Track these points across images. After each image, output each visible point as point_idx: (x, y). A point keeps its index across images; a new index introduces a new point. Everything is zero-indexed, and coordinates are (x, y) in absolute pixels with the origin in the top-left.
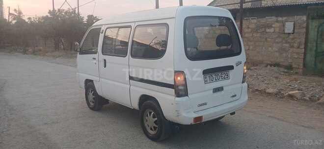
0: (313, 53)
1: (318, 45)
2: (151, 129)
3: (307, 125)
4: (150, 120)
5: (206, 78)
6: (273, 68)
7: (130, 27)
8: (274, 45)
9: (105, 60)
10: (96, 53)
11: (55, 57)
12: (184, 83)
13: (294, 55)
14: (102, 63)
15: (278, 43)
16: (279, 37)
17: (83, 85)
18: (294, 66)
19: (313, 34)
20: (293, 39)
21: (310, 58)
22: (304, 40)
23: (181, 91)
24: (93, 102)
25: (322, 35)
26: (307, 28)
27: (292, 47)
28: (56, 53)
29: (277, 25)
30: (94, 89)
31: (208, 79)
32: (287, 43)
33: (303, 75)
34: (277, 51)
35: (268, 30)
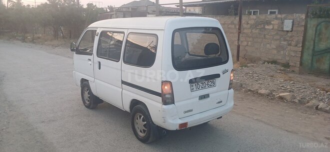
0: (311, 52)
1: (316, 44)
2: (141, 131)
3: (290, 130)
4: (140, 123)
5: (192, 86)
6: (270, 65)
7: (123, 33)
8: (272, 42)
9: (100, 63)
10: (91, 55)
11: (54, 46)
12: (170, 92)
13: (292, 53)
14: (97, 66)
15: (276, 40)
16: (277, 34)
17: (79, 83)
18: (291, 64)
19: (311, 32)
20: (291, 37)
21: (307, 57)
22: (302, 38)
23: (168, 99)
24: (88, 101)
25: (320, 34)
26: (306, 27)
27: (290, 45)
28: (55, 42)
29: (275, 22)
30: (89, 89)
31: (194, 87)
32: (285, 40)
33: (299, 74)
34: (274, 49)
35: (267, 27)
